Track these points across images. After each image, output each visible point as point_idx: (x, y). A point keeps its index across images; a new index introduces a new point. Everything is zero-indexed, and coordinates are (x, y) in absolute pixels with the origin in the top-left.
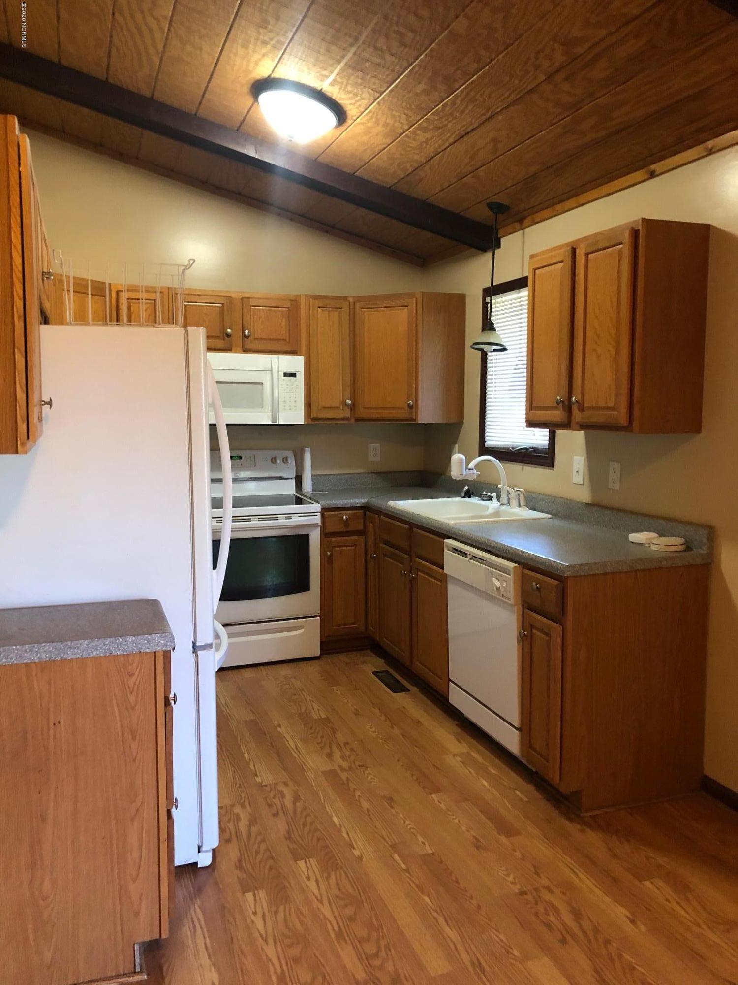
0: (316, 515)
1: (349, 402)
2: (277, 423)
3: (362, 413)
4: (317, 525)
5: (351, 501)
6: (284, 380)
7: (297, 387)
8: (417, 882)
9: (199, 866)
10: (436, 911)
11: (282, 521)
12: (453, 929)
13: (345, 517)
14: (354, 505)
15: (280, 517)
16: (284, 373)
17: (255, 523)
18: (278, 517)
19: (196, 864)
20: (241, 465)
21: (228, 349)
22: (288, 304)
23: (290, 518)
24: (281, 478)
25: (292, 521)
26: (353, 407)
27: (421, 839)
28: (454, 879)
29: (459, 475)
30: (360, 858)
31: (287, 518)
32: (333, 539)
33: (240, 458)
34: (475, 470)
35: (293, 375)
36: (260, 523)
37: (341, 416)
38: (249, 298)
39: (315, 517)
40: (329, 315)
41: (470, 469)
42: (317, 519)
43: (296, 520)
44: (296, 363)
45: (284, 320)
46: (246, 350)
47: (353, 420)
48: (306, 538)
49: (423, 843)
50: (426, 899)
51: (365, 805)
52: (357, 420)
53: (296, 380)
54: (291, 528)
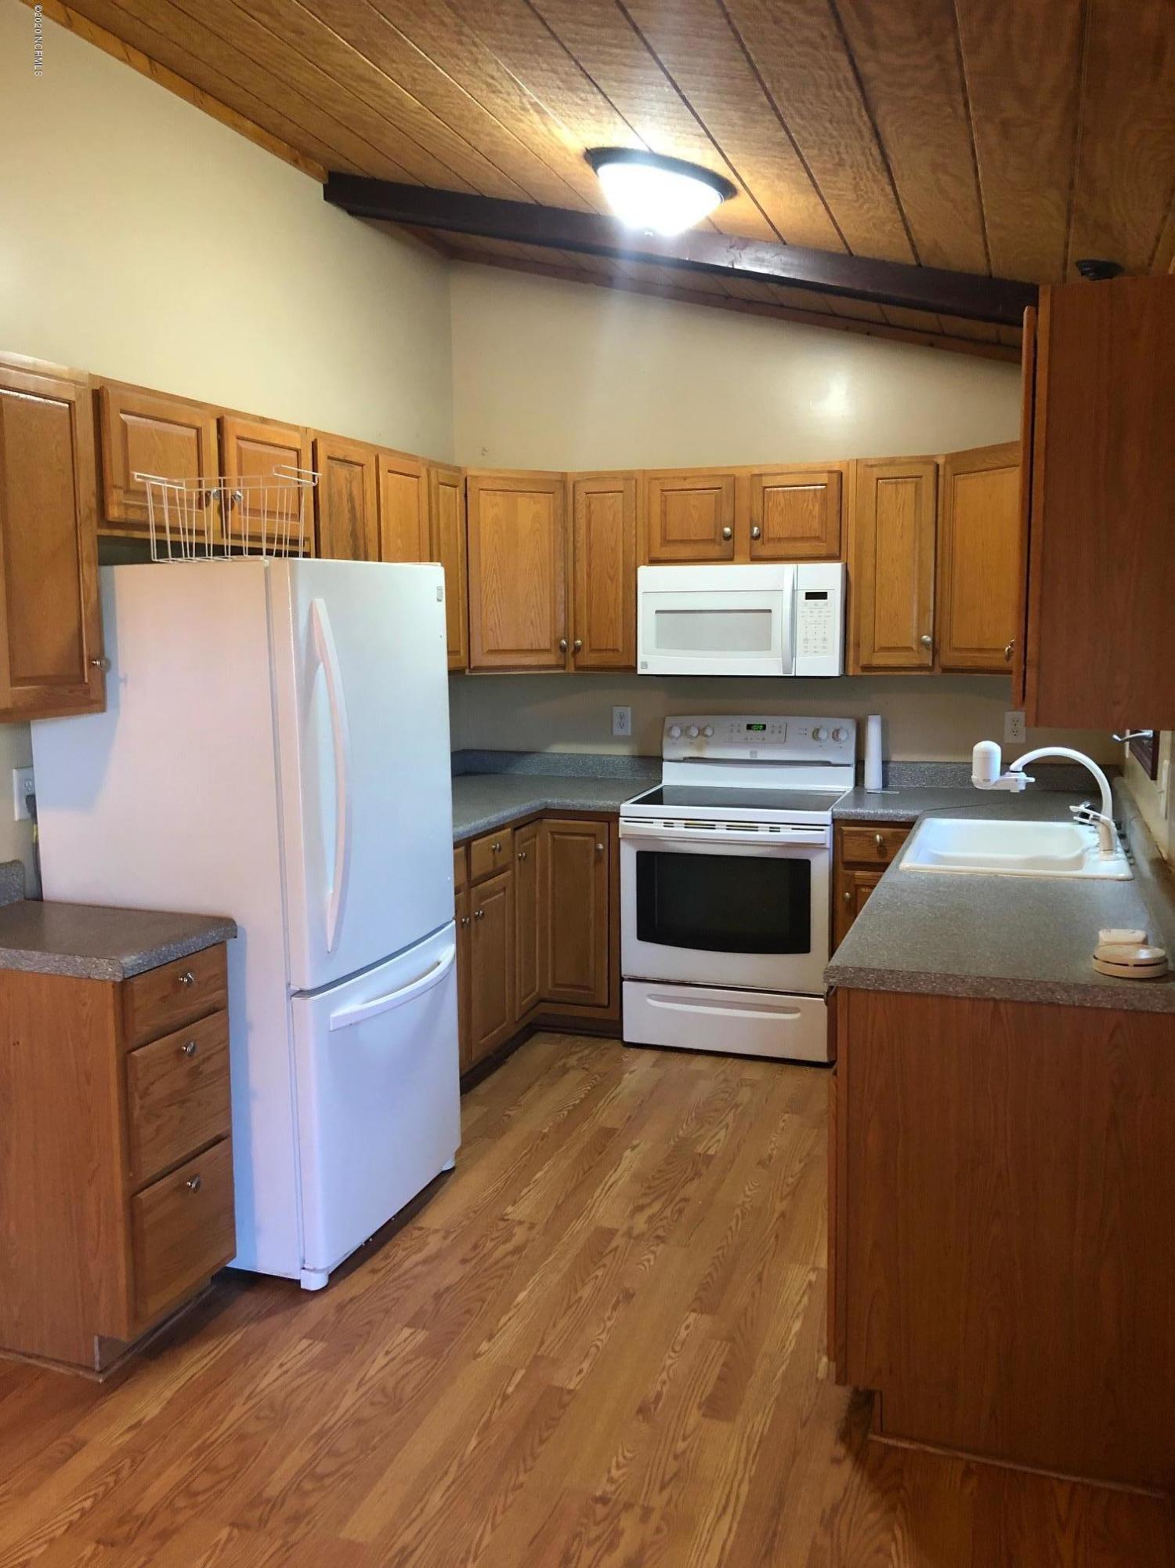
0: (822, 830)
1: (926, 638)
2: (793, 674)
3: (948, 658)
4: (824, 846)
5: (891, 811)
6: (806, 604)
7: (829, 614)
8: (494, 1418)
9: (302, 1286)
10: (460, 1465)
11: (763, 834)
12: (444, 1498)
13: (878, 837)
14: (895, 820)
15: (762, 827)
16: (807, 594)
17: (721, 832)
18: (757, 827)
19: (298, 1282)
20: (764, 739)
21: (728, 559)
22: (824, 478)
23: (777, 830)
24: (828, 764)
25: (780, 836)
26: (935, 648)
27: (585, 1365)
28: (546, 1435)
29: (981, 780)
30: (477, 1356)
31: (772, 830)
32: (858, 873)
33: (764, 727)
34: (1023, 774)
35: (822, 596)
36: (728, 834)
37: (916, 662)
38: (760, 475)
39: (822, 832)
40: (897, 492)
41: (1013, 772)
42: (825, 836)
43: (787, 834)
44: (828, 576)
45: (817, 505)
46: (756, 559)
47: (938, 671)
48: (805, 865)
49: (581, 1371)
50: (473, 1443)
51: (586, 1292)
52: (946, 670)
53: (826, 604)
54: (777, 846)
